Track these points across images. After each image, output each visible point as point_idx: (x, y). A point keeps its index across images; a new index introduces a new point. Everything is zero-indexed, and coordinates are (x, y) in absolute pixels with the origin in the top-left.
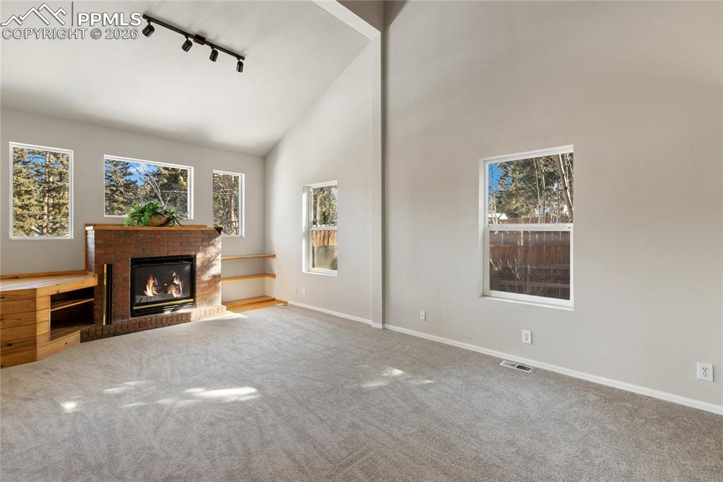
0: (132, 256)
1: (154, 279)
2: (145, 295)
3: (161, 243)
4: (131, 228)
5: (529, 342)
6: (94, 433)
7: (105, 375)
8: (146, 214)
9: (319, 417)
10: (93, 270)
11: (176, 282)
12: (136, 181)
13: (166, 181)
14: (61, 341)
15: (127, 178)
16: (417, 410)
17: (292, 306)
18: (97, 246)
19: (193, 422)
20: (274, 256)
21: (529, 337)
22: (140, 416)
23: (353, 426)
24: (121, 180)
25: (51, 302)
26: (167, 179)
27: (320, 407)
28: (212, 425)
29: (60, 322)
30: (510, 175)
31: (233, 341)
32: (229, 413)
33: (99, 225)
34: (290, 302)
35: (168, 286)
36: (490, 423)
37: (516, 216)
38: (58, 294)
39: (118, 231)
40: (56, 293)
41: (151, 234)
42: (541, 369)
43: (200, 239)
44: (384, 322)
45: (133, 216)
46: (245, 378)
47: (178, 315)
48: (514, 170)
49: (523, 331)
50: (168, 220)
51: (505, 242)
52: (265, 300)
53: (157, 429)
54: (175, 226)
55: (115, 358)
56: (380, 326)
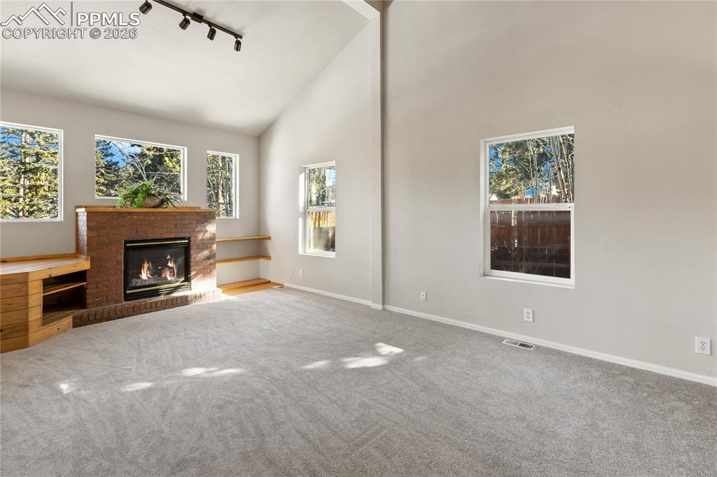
0: (126, 239)
1: (148, 263)
2: (140, 278)
3: (155, 225)
4: (124, 210)
5: (531, 320)
6: (99, 418)
7: (104, 360)
8: (140, 195)
9: (328, 398)
10: (86, 253)
11: (170, 265)
12: (118, 162)
13: (150, 162)
14: (54, 326)
15: (109, 159)
16: (425, 388)
17: (288, 288)
18: (89, 228)
19: (201, 405)
20: (269, 238)
21: (531, 316)
22: (145, 400)
23: (363, 405)
24: (102, 161)
25: (44, 286)
26: (151, 160)
27: (328, 388)
28: (220, 407)
29: (52, 306)
30: (500, 156)
31: (232, 324)
32: (237, 395)
33: (90, 207)
34: (285, 284)
35: (162, 269)
36: (498, 399)
37: (508, 196)
38: (51, 278)
39: (112, 212)
40: (48, 277)
41: (144, 216)
42: (543, 347)
43: (195, 221)
44: (384, 303)
45: (126, 197)
46: (249, 360)
47: (172, 299)
48: (504, 151)
49: (525, 309)
50: (162, 202)
51: (501, 223)
52: (260, 283)
53: (164, 414)
54: (169, 208)
55: (111, 343)
56: (380, 307)
